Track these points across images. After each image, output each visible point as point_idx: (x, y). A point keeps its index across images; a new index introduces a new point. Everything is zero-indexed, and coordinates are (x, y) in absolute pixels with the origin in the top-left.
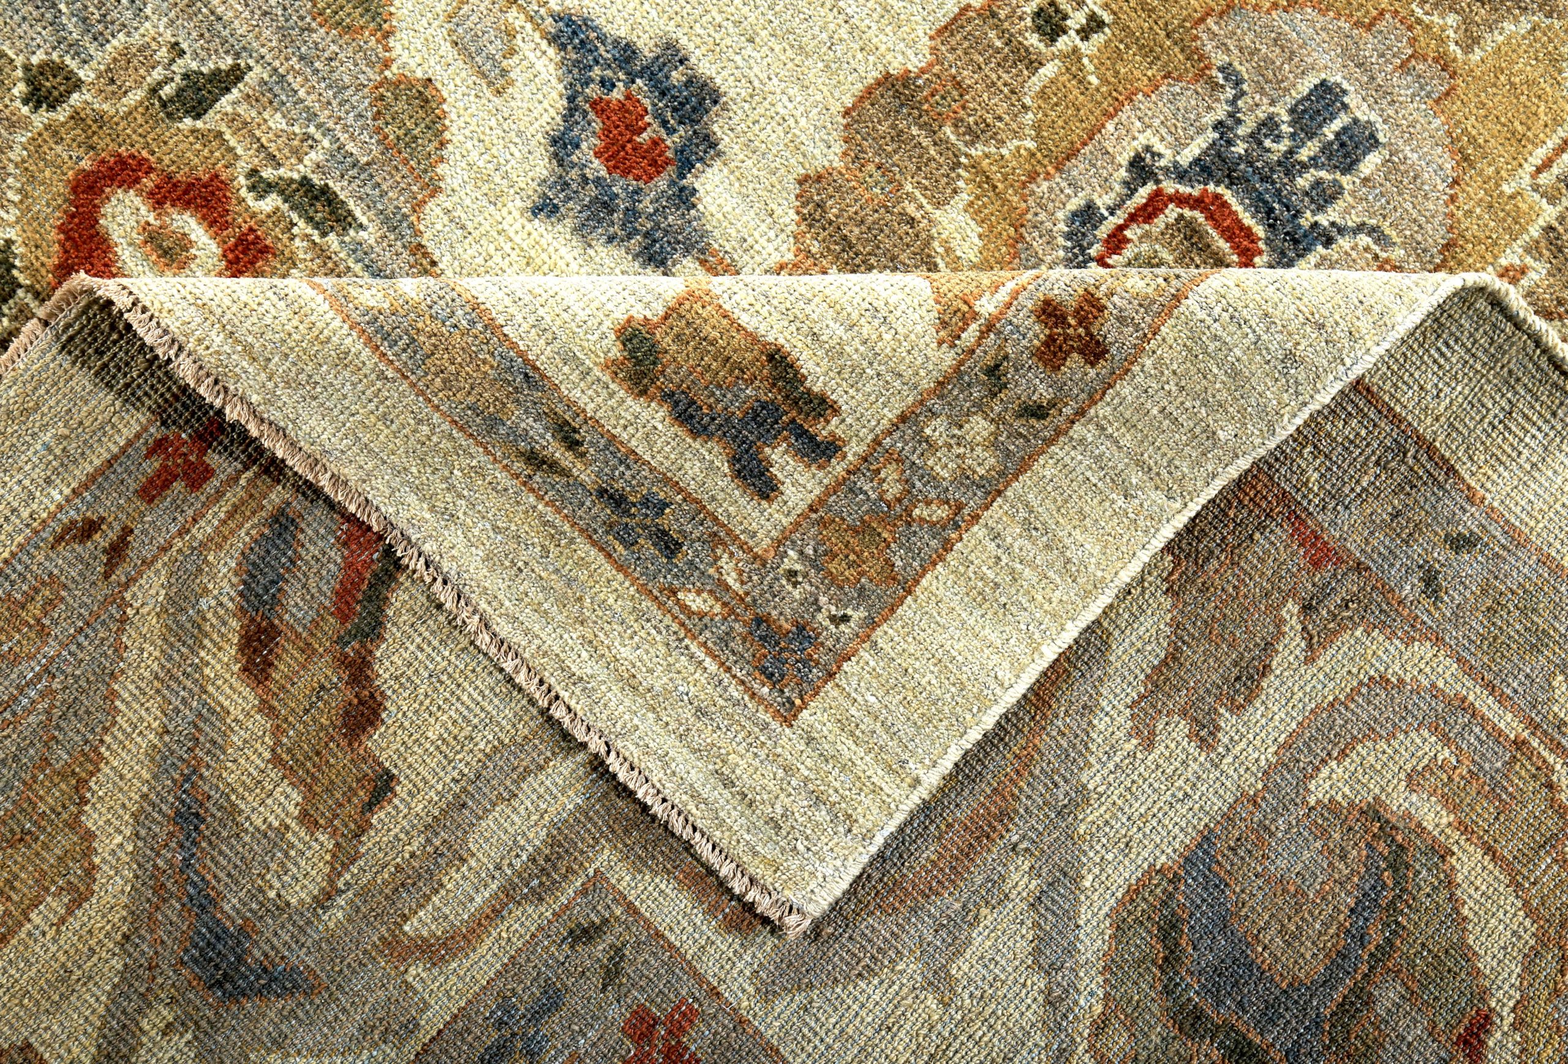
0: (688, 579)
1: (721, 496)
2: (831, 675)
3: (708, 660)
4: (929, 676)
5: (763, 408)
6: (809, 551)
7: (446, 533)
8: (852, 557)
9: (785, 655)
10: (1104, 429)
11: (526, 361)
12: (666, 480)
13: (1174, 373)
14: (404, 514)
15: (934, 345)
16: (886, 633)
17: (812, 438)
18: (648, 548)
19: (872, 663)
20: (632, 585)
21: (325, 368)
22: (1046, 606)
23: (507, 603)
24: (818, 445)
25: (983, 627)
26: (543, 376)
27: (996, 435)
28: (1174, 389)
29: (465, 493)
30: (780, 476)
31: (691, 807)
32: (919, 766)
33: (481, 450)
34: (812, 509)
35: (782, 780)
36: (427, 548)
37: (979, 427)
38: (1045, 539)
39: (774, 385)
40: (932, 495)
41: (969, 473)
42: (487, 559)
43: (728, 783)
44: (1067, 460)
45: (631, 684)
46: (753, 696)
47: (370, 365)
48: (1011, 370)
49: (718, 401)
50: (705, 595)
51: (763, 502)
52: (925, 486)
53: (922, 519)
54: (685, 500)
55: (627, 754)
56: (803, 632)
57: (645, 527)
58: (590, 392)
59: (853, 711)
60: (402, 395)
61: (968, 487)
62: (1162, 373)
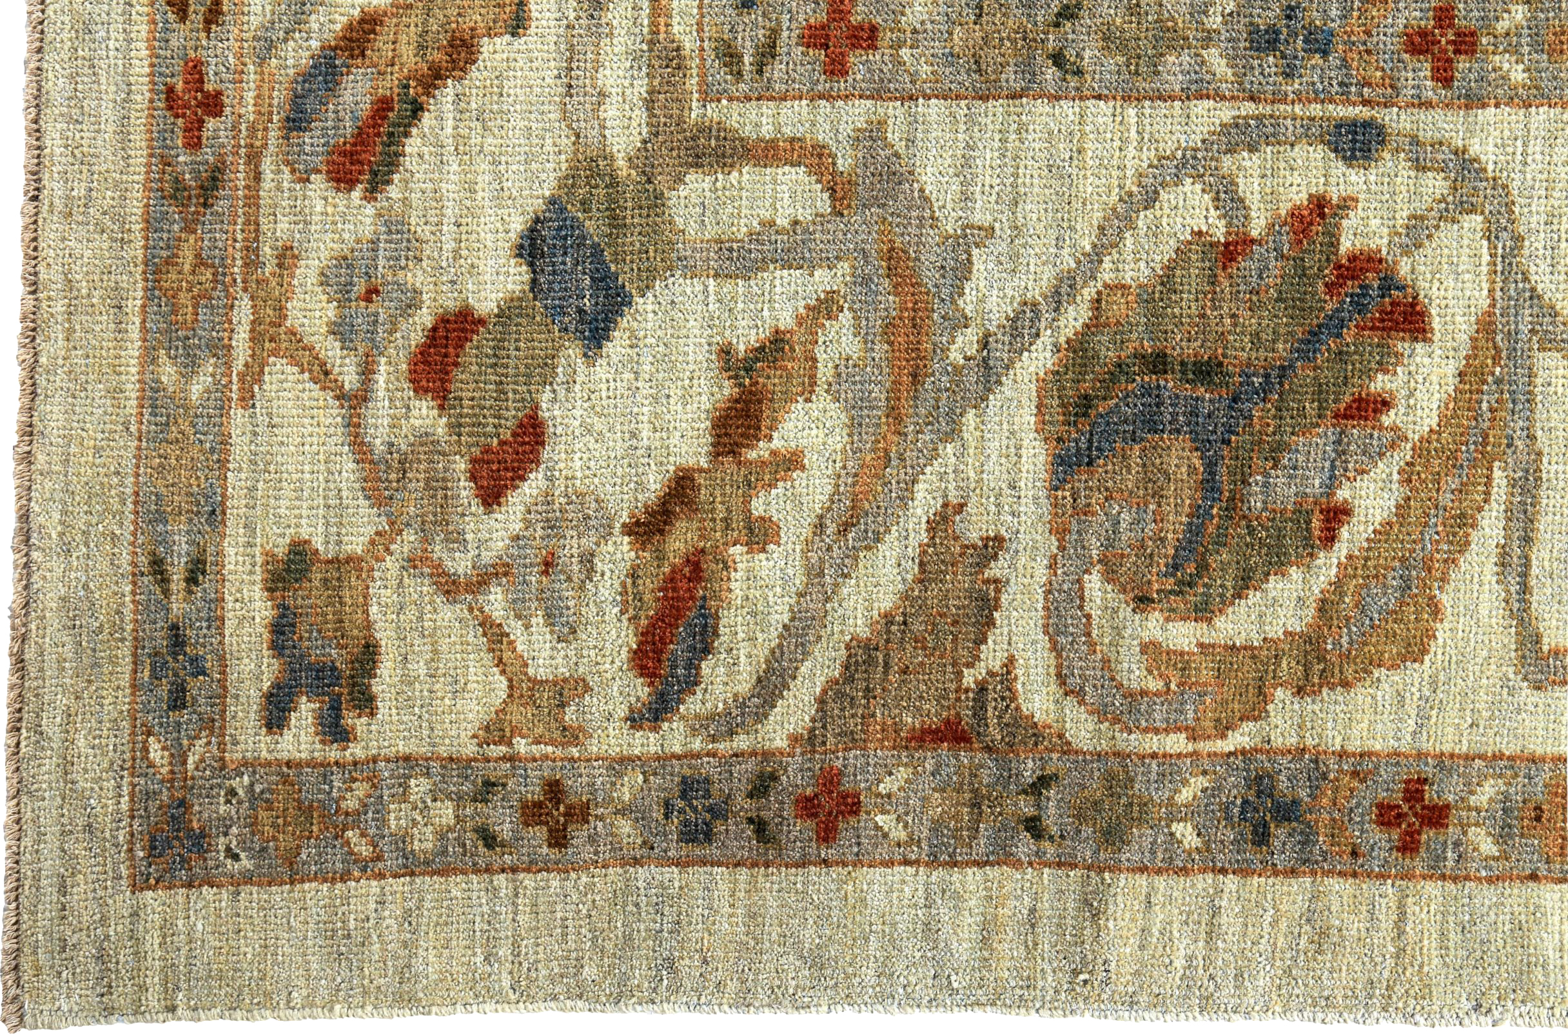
0: (167, 733)
1: (243, 700)
2: (190, 885)
3: (127, 798)
4: (249, 949)
5: (331, 670)
6: (258, 788)
7: (55, 558)
8: (280, 821)
9: (176, 843)
10: (516, 895)
11: (223, 503)
12: (222, 658)
13: (594, 901)
14: (41, 519)
15: (470, 734)
16: (251, 894)
17: (338, 717)
18: (163, 691)
19: (223, 904)
20: (129, 704)
21: (101, 386)
22: (366, 982)
23: (47, 640)
24: (337, 726)
25: (314, 954)
26: (223, 522)
27: (450, 829)
28: (584, 911)
29: (92, 545)
30: (293, 721)
31: (27, 883)
32: (185, 1000)
33: (132, 528)
34: (288, 764)
35: (94, 922)
36: (35, 555)
37: (445, 813)
38: (409, 936)
39: (352, 662)
40: (372, 832)
41: (408, 839)
42: (63, 599)
43: (63, 890)
44: (475, 895)
45: (66, 765)
46: (130, 850)
47: (128, 411)
48: (500, 796)
49: (309, 639)
50: (166, 753)
51: (264, 729)
52: (373, 820)
53: (348, 843)
54: (219, 681)
55: (23, 810)
56: (200, 841)
57: (176, 675)
58: (240, 559)
59: (180, 923)
60: (126, 447)
61: (397, 849)
62: (586, 894)
